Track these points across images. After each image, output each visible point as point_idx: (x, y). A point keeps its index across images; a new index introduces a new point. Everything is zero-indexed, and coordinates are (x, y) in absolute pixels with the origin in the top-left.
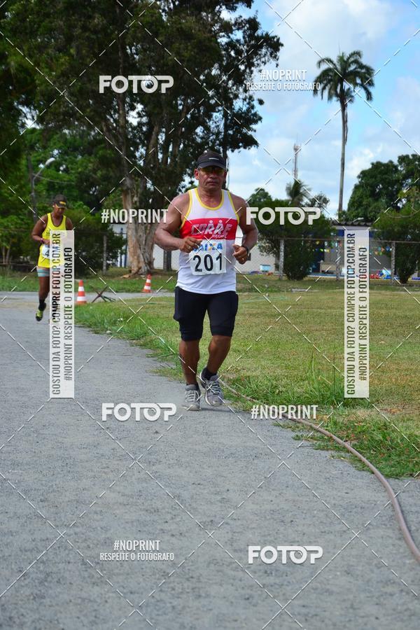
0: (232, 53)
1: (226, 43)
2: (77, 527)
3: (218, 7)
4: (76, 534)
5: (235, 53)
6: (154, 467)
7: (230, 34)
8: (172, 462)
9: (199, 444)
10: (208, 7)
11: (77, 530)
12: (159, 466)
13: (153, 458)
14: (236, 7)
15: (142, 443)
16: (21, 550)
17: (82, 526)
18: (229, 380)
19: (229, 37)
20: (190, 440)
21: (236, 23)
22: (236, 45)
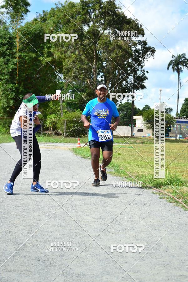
0: (137, 54)
1: (134, 50)
2: (77, 230)
4: (76, 232)
8: (113, 206)
11: (76, 231)
12: (108, 208)
13: (105, 205)
16: (55, 238)
17: (78, 230)
19: (136, 48)
21: (138, 43)
22: (138, 51)
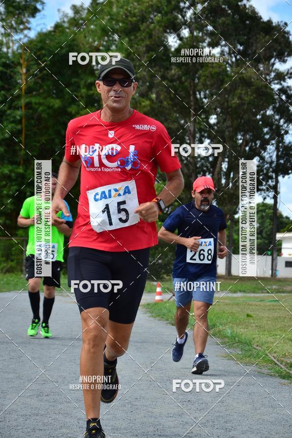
0: (284, 97)
1: (279, 90)
3: (273, 60)
5: (286, 97)
6: (230, 433)
7: (282, 82)
8: (245, 429)
9: (266, 414)
10: (266, 60)
12: (234, 432)
13: (228, 425)
14: (287, 60)
15: (218, 414)
18: (287, 363)
19: (281, 84)
20: (259, 411)
21: (288, 73)
22: (287, 91)
